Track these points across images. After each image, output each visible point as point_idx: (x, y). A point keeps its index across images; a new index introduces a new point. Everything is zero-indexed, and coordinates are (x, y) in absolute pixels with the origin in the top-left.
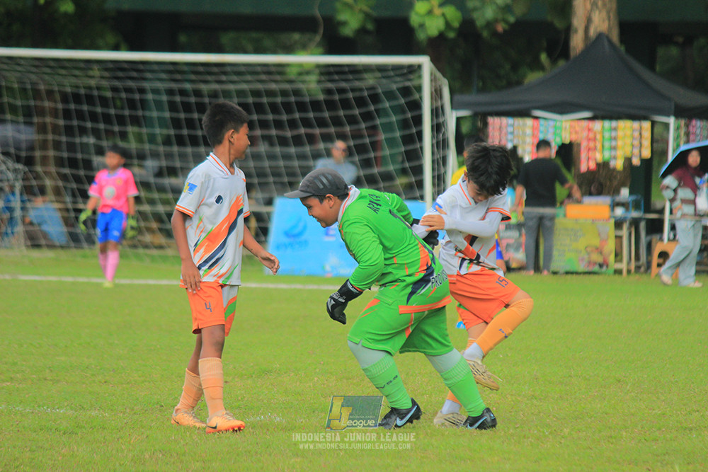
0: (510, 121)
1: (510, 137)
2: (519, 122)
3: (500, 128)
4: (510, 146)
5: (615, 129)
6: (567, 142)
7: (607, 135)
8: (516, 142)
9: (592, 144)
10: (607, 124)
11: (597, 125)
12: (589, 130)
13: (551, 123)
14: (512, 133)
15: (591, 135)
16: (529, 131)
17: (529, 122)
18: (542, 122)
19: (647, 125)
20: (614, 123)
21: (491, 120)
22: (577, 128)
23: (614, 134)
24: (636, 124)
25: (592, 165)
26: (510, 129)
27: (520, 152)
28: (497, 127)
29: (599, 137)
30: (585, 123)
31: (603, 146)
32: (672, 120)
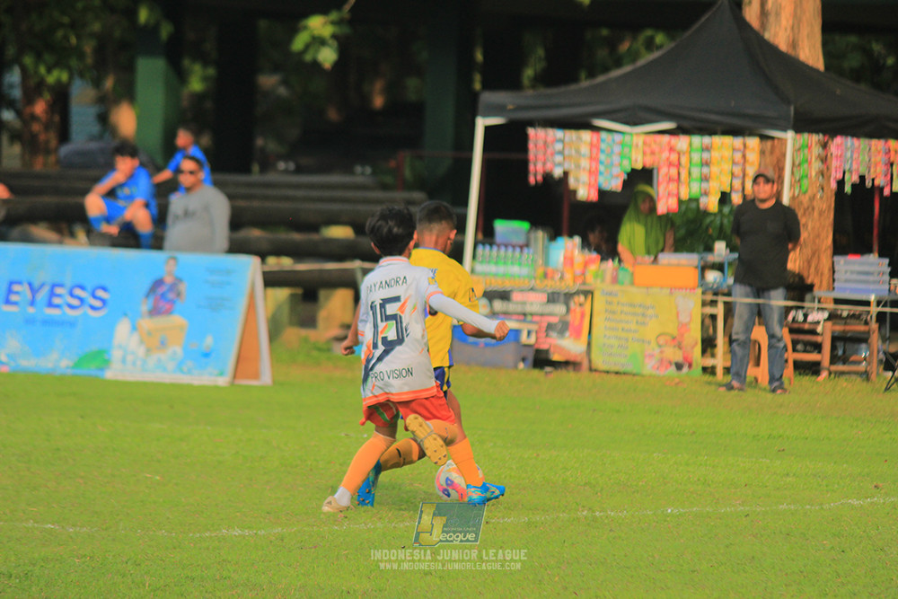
0: (559, 133)
1: (558, 158)
2: (572, 134)
3: (546, 144)
4: (557, 172)
5: (708, 148)
6: (639, 166)
7: (696, 157)
8: (567, 166)
9: (674, 172)
10: (697, 140)
11: (682, 142)
12: (671, 149)
13: (619, 137)
14: (562, 151)
15: (673, 157)
16: (586, 150)
17: (587, 135)
18: (604, 135)
19: (753, 142)
20: (707, 140)
21: (532, 132)
22: (655, 147)
23: (707, 156)
24: (739, 142)
25: (674, 204)
26: (558, 146)
27: (572, 182)
28: (541, 141)
29: (683, 160)
30: (665, 138)
31: (689, 175)
32: (790, 135)
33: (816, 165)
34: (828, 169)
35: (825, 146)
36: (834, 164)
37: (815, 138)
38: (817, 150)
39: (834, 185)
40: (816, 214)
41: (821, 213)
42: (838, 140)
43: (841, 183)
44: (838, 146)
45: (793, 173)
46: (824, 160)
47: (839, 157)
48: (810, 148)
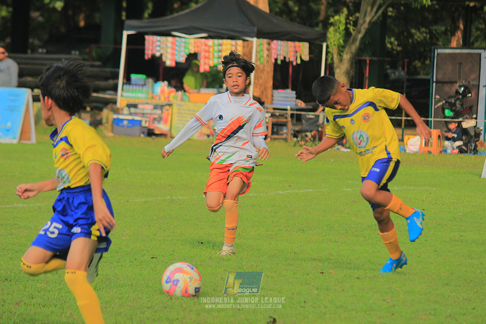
0: (158, 38)
1: (158, 48)
2: (163, 39)
3: (153, 43)
4: (158, 54)
5: (220, 45)
6: (192, 52)
7: (216, 48)
8: (162, 52)
9: (207, 54)
10: (216, 41)
11: (210, 42)
12: (206, 45)
13: (183, 40)
14: (159, 46)
15: (207, 48)
16: (169, 45)
17: (170, 39)
18: (177, 39)
19: (240, 42)
20: (220, 41)
21: (147, 37)
22: (199, 44)
23: (220, 48)
24: (233, 42)
25: (207, 68)
26: (158, 43)
27: (164, 58)
28: (151, 42)
29: (211, 50)
30: (203, 40)
31: (213, 56)
32: (255, 40)
33: (266, 52)
34: (271, 53)
35: (269, 44)
36: (273, 51)
37: (265, 41)
38: (266, 46)
39: (273, 61)
40: (266, 73)
41: (268, 72)
42: (275, 42)
43: (276, 60)
44: (275, 44)
45: (256, 56)
46: (269, 50)
47: (276, 49)
48: (263, 44)
